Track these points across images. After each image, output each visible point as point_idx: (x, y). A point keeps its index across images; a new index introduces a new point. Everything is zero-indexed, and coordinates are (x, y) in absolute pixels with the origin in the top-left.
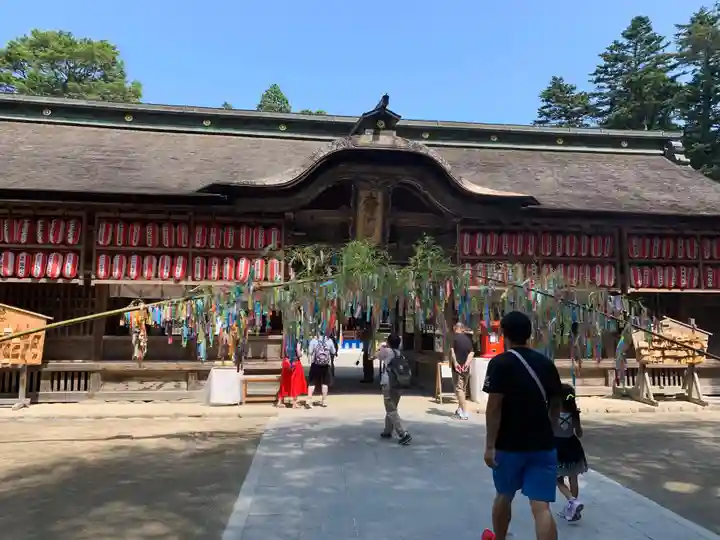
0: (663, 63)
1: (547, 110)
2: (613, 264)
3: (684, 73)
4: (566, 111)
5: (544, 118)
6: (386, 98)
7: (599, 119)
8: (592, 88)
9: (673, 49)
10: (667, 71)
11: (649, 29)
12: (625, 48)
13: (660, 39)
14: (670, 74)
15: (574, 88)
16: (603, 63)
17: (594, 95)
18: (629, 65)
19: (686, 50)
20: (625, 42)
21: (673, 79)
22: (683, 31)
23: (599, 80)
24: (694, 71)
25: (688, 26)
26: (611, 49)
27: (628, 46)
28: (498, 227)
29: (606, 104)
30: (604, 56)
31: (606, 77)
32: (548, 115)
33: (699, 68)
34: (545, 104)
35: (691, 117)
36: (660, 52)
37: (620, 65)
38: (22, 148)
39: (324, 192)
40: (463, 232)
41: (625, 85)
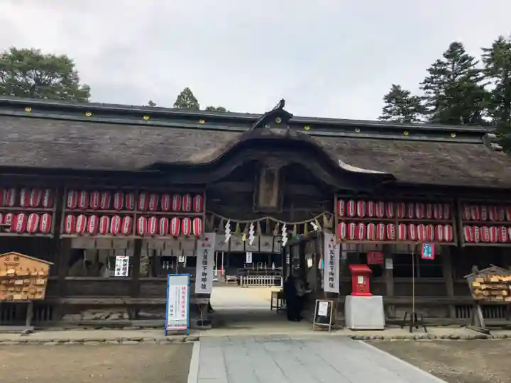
0: (474, 76)
1: (389, 109)
2: (451, 224)
3: (489, 83)
4: (403, 110)
5: (387, 115)
6: (282, 102)
7: (428, 115)
8: (422, 93)
9: (481, 66)
10: (477, 81)
11: (463, 51)
12: (445, 65)
13: (471, 59)
14: (479, 84)
15: (408, 93)
16: (429, 75)
17: (423, 98)
18: (449, 77)
19: (490, 66)
20: (445, 60)
21: (482, 87)
22: (488, 53)
23: (427, 88)
24: (496, 82)
25: (491, 50)
26: (435, 65)
27: (448, 64)
28: (365, 196)
29: (433, 104)
30: (430, 70)
31: (432, 85)
32: (390, 112)
33: (500, 79)
34: (387, 104)
35: (496, 115)
36: (472, 68)
37: (442, 77)
38: (10, 136)
39: (235, 170)
40: (339, 199)
41: (446, 91)
